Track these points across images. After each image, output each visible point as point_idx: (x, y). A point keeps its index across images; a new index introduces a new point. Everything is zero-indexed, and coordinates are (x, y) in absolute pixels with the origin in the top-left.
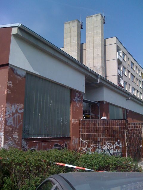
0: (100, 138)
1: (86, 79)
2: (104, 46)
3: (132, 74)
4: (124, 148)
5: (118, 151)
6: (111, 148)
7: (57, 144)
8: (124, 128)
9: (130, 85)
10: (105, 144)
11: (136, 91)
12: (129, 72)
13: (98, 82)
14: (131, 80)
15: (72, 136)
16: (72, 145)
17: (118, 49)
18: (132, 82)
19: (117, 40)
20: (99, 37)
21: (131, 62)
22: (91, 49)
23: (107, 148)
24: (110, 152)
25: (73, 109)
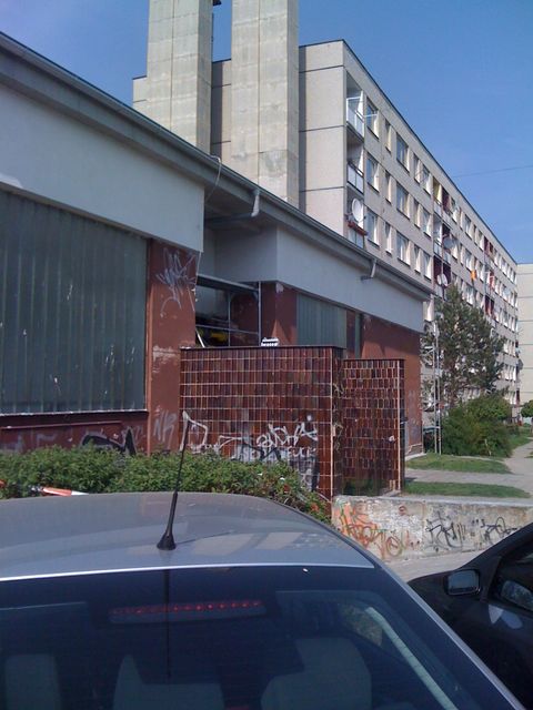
0: (251, 412)
1: (209, 202)
2: (301, 73)
3: (399, 185)
4: (324, 442)
5: (304, 452)
6: (283, 443)
7: (93, 434)
8: (327, 374)
9: (388, 225)
10: (265, 429)
11: (410, 246)
12: (388, 175)
13: (254, 214)
14: (394, 205)
15: (154, 408)
16: (154, 439)
17: (351, 89)
18: (398, 214)
19: (347, 52)
20: (282, 38)
21: (399, 138)
22: (250, 83)
23: (272, 443)
24: (279, 457)
25: (156, 311)
